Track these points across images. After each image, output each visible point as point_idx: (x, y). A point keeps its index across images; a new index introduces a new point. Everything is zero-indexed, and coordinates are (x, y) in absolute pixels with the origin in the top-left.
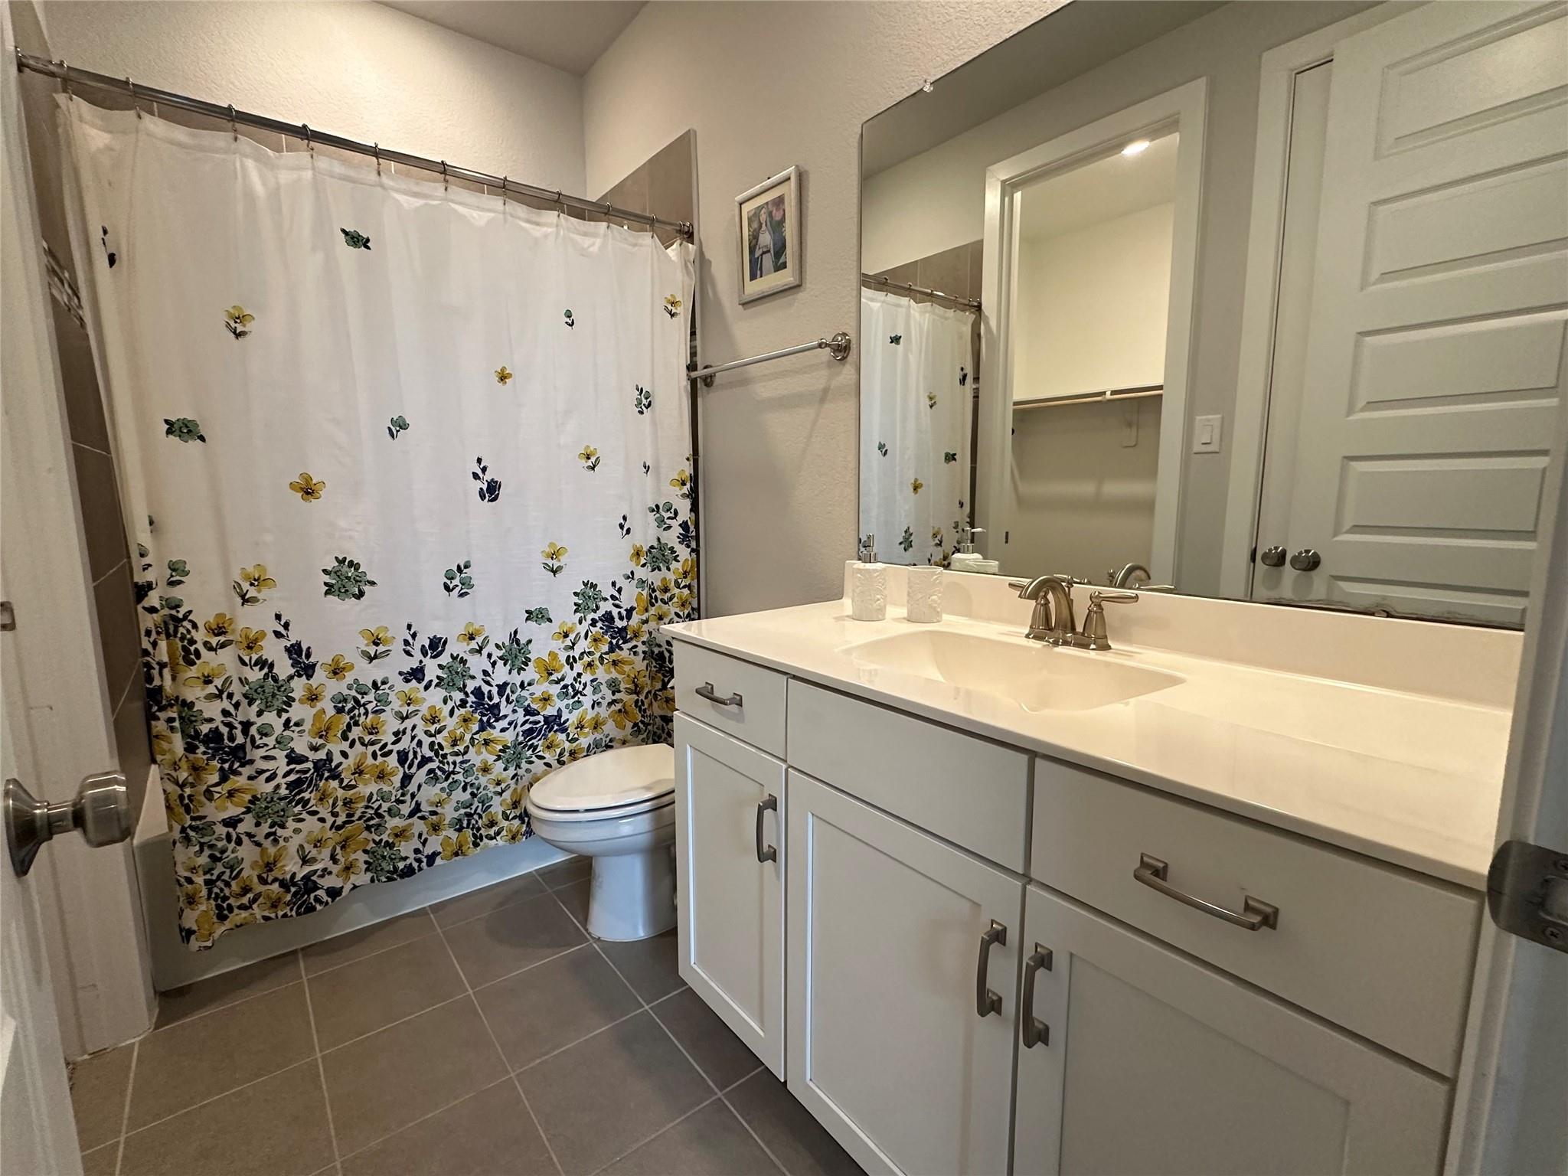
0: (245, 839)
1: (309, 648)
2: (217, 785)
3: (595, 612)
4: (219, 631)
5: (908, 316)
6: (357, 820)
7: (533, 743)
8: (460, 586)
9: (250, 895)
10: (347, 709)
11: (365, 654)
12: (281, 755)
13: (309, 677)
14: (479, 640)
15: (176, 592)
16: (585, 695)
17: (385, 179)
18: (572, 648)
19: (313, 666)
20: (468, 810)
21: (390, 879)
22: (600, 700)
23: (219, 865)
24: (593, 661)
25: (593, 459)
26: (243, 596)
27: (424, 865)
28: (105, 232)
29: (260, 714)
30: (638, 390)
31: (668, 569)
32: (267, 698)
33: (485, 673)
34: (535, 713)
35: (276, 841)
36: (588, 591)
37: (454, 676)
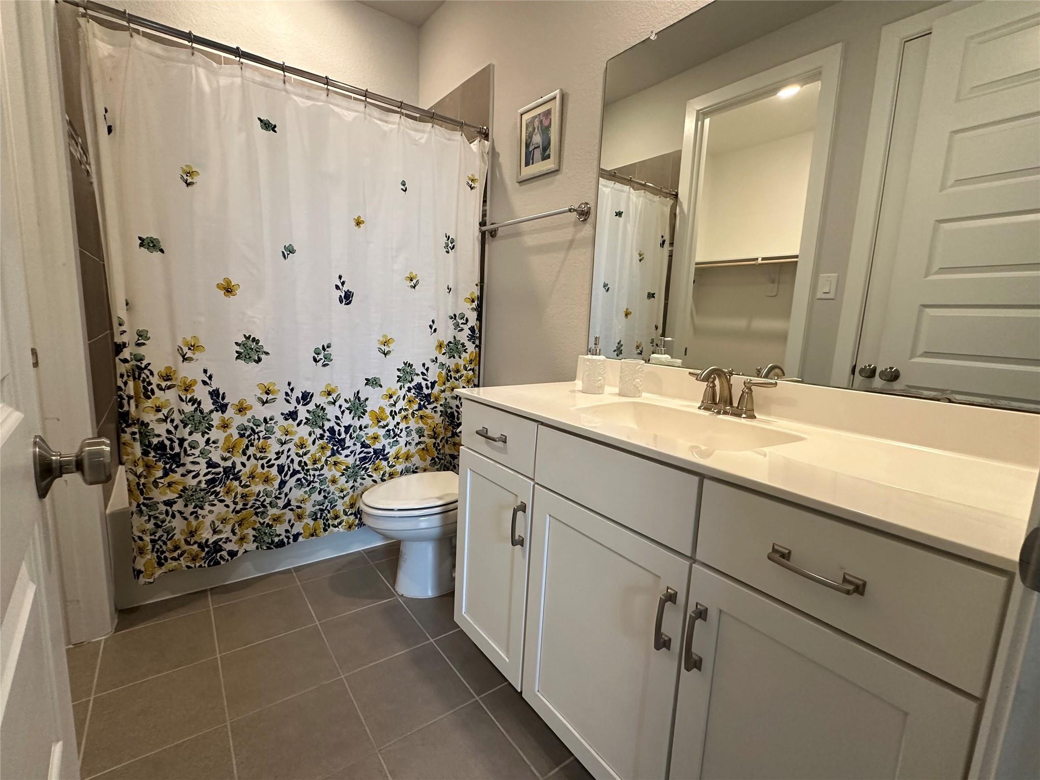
0: (177, 515)
1: (224, 393)
2: (161, 478)
3: (411, 383)
4: (167, 378)
5: (629, 198)
6: (250, 508)
7: (366, 466)
8: (324, 359)
9: (179, 551)
10: (246, 435)
11: (260, 399)
12: (203, 462)
13: (223, 412)
14: (334, 396)
15: (141, 351)
16: (401, 437)
17: (288, 86)
18: (394, 405)
19: (226, 405)
20: (321, 507)
21: (269, 548)
22: (411, 441)
23: (160, 530)
24: (408, 415)
25: (414, 281)
26: (183, 356)
27: (291, 540)
28: (106, 111)
29: (191, 434)
30: (446, 237)
31: (460, 358)
32: (195, 424)
33: (337, 418)
34: (368, 447)
35: (197, 517)
36: (407, 368)
37: (317, 418)
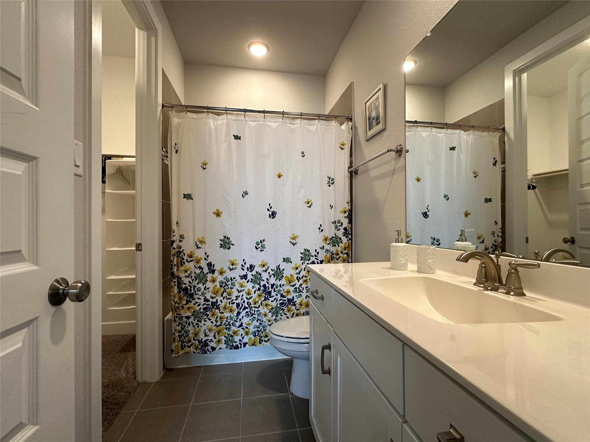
0: (191, 324)
1: (214, 264)
2: (185, 305)
3: (309, 261)
4: (191, 257)
5: (460, 137)
6: (223, 325)
7: (283, 308)
8: (261, 247)
9: (191, 343)
10: (223, 286)
11: (229, 268)
12: (202, 298)
13: (213, 274)
14: (266, 267)
15: (181, 244)
16: (303, 293)
17: (247, 118)
18: (299, 274)
19: (214, 270)
20: (258, 329)
21: (231, 349)
22: (309, 295)
23: (183, 331)
24: (307, 280)
25: (310, 204)
26: (197, 246)
27: (242, 346)
28: (176, 144)
29: (198, 284)
30: (328, 178)
31: (339, 246)
32: (200, 279)
33: (267, 279)
34: (284, 297)
35: (198, 327)
36: (306, 252)
37: (257, 279)
